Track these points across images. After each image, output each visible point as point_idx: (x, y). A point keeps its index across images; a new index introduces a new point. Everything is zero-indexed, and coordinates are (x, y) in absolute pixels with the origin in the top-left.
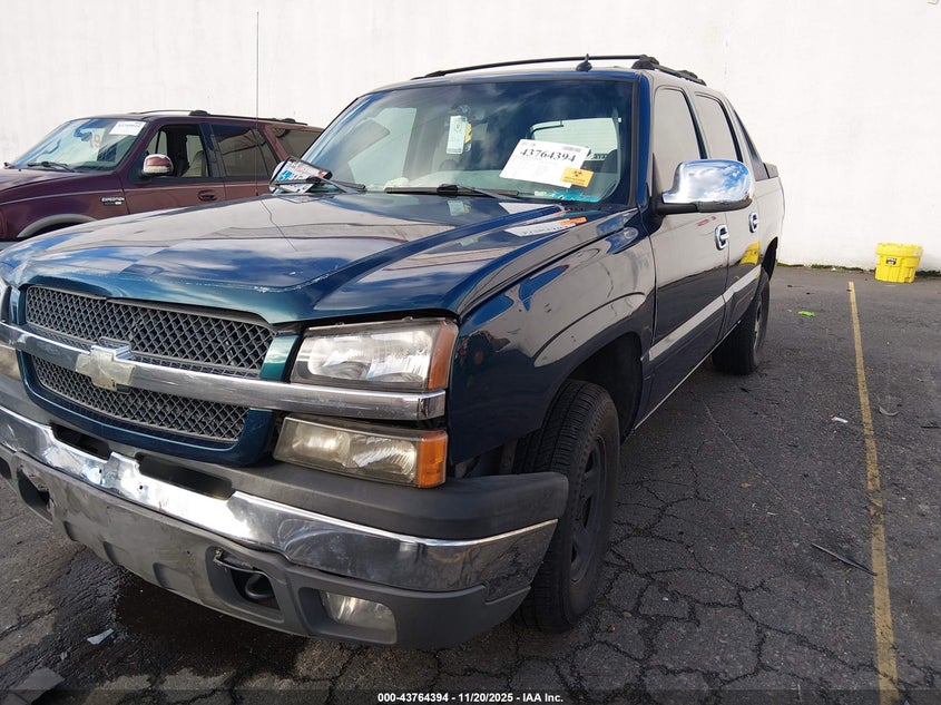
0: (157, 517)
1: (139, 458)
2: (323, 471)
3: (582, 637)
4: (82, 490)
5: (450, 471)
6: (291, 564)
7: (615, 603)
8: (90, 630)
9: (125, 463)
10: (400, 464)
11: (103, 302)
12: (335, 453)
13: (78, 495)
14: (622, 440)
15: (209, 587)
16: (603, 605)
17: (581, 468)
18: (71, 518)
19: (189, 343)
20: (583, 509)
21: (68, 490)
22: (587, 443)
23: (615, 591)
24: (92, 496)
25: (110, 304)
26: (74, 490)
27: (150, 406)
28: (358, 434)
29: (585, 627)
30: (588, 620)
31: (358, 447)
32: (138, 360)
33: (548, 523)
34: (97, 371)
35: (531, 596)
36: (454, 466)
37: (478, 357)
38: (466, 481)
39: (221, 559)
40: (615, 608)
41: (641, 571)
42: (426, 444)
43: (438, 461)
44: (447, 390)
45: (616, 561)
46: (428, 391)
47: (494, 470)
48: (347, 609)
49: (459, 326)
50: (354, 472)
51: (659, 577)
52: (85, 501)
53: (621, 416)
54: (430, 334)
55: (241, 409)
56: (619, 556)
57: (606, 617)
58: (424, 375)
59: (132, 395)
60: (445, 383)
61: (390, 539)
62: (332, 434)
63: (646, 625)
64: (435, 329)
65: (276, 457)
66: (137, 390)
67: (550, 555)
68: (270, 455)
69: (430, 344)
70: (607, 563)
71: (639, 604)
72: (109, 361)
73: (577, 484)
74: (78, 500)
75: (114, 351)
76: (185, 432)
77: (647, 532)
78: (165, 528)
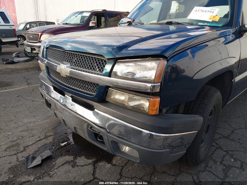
0: (75, 114)
1: (72, 97)
2: (120, 106)
3: (202, 168)
4: (58, 104)
5: (160, 111)
6: (109, 133)
7: (214, 159)
8: (61, 141)
9: (68, 98)
10: (144, 106)
11: (64, 52)
12: (124, 101)
13: (57, 105)
14: (223, 107)
15: (87, 136)
16: (210, 159)
17: (208, 115)
18: (56, 112)
19: (84, 64)
20: (206, 128)
21: (55, 104)
22: (211, 107)
23: (214, 155)
24: (60, 106)
25: (66, 52)
26: (56, 104)
27: (79, 84)
28: (131, 95)
29: (203, 165)
30: (204, 163)
31: (130, 99)
32: (72, 69)
33: (194, 132)
34: (61, 71)
35: (186, 154)
36: (162, 109)
37: (174, 75)
38: (166, 115)
39: (90, 128)
40: (214, 161)
41: (224, 150)
42: (152, 100)
43: (156, 107)
44: (161, 83)
45: (216, 145)
46: (154, 83)
47: (176, 112)
48: (125, 149)
49: (168, 61)
50: (129, 107)
51: (231, 153)
52: (58, 107)
53: (223, 99)
54: (156, 63)
55: (97, 85)
56: (217, 144)
57: (211, 163)
58: (153, 77)
59: (70, 79)
60: (160, 81)
61: (139, 130)
62: (124, 95)
63: (225, 168)
64: (158, 62)
65: (106, 100)
66: (71, 77)
67: (194, 142)
68: (105, 99)
69: (156, 67)
70: (213, 146)
71: (223, 160)
72: (64, 68)
73: (206, 120)
74: (57, 107)
75: (65, 66)
76: (86, 91)
77: (227, 137)
78: (77, 117)
